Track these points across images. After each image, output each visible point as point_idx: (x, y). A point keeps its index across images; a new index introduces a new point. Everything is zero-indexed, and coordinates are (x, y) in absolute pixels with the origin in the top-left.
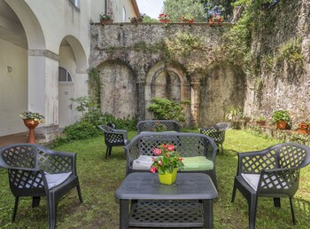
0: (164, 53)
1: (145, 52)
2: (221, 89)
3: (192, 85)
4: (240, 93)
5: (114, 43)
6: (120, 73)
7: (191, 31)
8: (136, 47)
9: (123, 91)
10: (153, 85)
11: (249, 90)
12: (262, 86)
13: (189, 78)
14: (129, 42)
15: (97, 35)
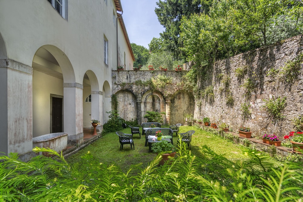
0: (152, 86)
1: (141, 85)
2: (182, 104)
3: (166, 103)
4: (192, 106)
5: (125, 81)
6: (127, 96)
7: (165, 74)
8: (137, 83)
9: (129, 106)
10: (145, 103)
11: (196, 106)
12: (201, 105)
13: (165, 99)
14: (133, 80)
15: (115, 77)
